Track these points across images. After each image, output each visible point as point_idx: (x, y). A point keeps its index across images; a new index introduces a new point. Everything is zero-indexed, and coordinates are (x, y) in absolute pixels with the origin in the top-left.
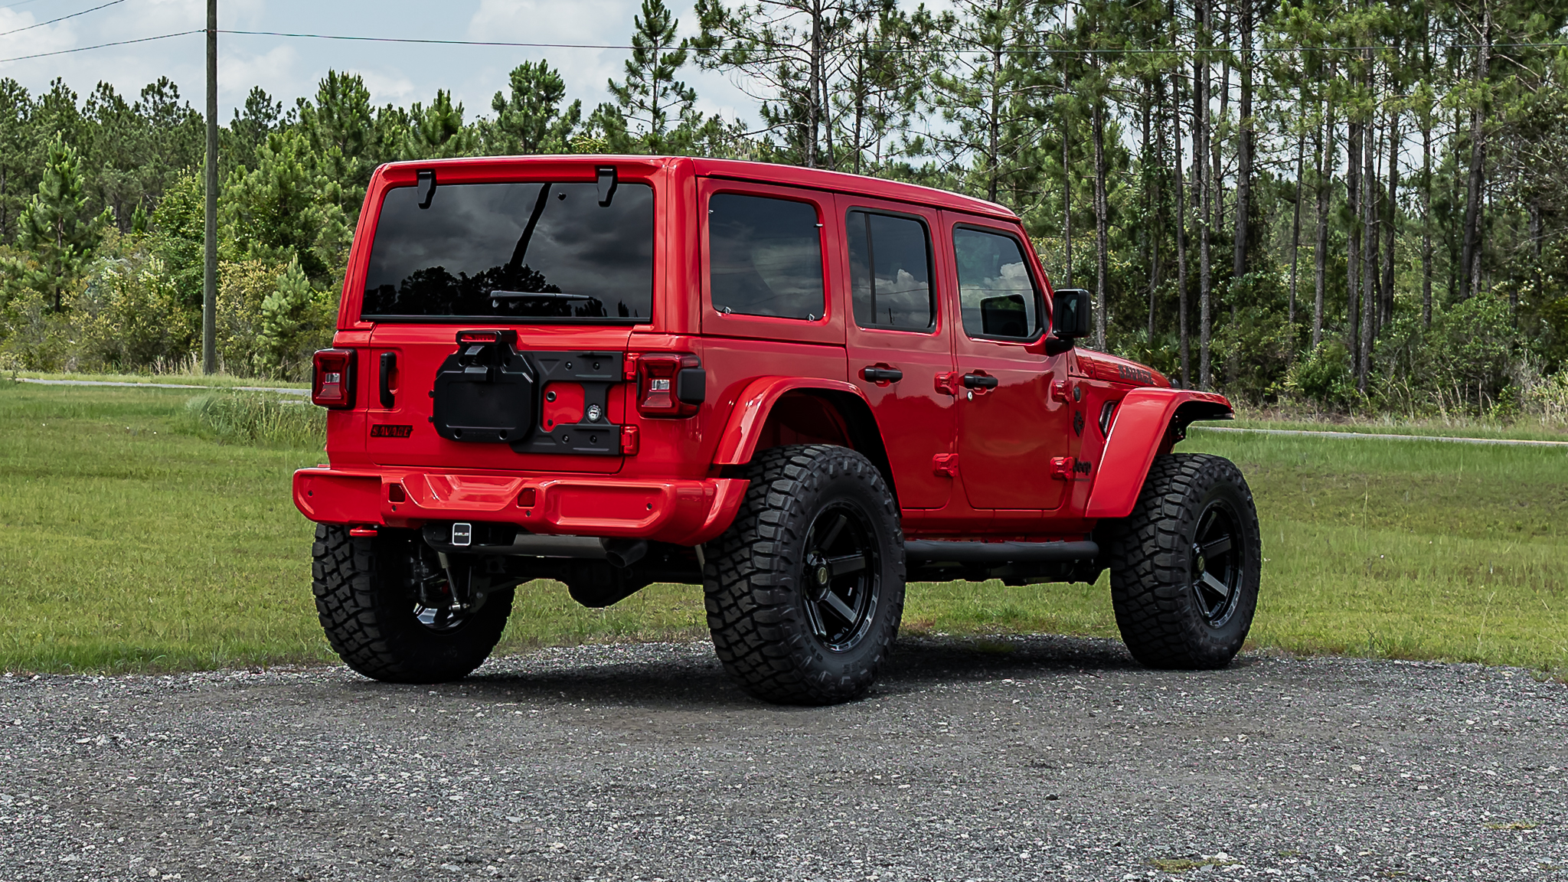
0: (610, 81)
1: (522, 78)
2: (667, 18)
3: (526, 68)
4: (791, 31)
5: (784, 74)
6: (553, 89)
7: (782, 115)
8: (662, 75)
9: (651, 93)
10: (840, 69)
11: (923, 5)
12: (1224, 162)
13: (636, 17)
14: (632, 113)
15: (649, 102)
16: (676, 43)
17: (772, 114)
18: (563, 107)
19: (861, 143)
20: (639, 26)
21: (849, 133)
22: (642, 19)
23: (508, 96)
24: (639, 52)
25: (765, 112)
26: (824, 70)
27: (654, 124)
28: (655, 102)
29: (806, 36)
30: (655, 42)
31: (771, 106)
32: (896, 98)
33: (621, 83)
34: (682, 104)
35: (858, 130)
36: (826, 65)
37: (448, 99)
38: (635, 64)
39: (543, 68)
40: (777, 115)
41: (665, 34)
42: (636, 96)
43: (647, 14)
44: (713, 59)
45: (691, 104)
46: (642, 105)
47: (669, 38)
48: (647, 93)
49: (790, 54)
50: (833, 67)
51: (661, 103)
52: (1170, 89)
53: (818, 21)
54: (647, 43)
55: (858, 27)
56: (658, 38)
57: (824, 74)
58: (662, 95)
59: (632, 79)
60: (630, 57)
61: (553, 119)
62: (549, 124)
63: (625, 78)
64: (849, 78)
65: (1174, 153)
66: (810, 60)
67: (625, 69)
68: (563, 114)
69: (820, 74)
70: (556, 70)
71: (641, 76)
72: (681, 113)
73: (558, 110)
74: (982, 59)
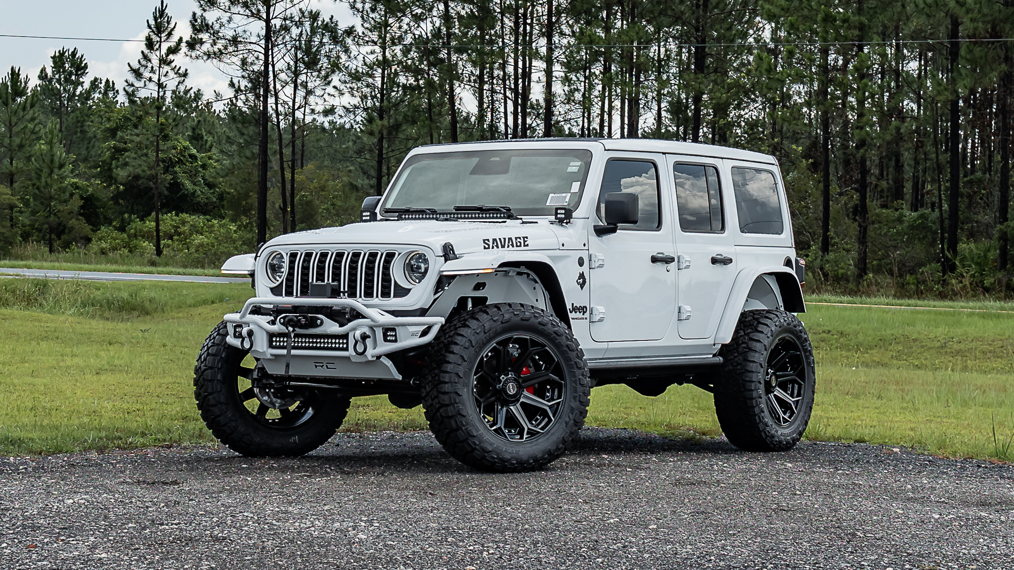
0: (129, 64)
1: (59, 60)
2: (168, 23)
3: (62, 54)
4: (248, 33)
5: (244, 62)
6: (80, 68)
7: (242, 88)
8: (164, 61)
9: (157, 73)
10: (282, 59)
11: (332, 16)
12: (529, 121)
13: (148, 21)
14: (145, 85)
15: (155, 78)
17: (237, 85)
18: (87, 81)
19: (296, 107)
20: (149, 26)
21: (286, 99)
22: (152, 22)
23: (49, 72)
24: (150, 44)
25: (232, 84)
26: (273, 58)
27: (159, 92)
28: (159, 80)
29: (259, 36)
30: (160, 38)
31: (235, 81)
32: (318, 76)
33: (136, 65)
34: (178, 80)
35: (295, 97)
36: (274, 55)
37: (19, 75)
38: (146, 51)
39: (74, 54)
40: (239, 86)
41: (167, 33)
42: (147, 74)
43: (156, 19)
44: (198, 53)
45: (184, 80)
46: (150, 80)
47: (170, 34)
48: (154, 73)
49: (249, 47)
50: (280, 56)
51: (163, 79)
53: (268, 28)
54: (155, 38)
55: (295, 31)
56: (163, 35)
57: (273, 61)
58: (165, 76)
59: (144, 63)
60: (143, 47)
61: (80, 89)
62: (78, 93)
63: (139, 62)
64: (289, 64)
65: (502, 115)
66: (263, 51)
67: (140, 56)
68: (87, 85)
69: (270, 59)
70: (82, 56)
71: (150, 61)
72: (177, 86)
73: (83, 82)
74: (372, 53)
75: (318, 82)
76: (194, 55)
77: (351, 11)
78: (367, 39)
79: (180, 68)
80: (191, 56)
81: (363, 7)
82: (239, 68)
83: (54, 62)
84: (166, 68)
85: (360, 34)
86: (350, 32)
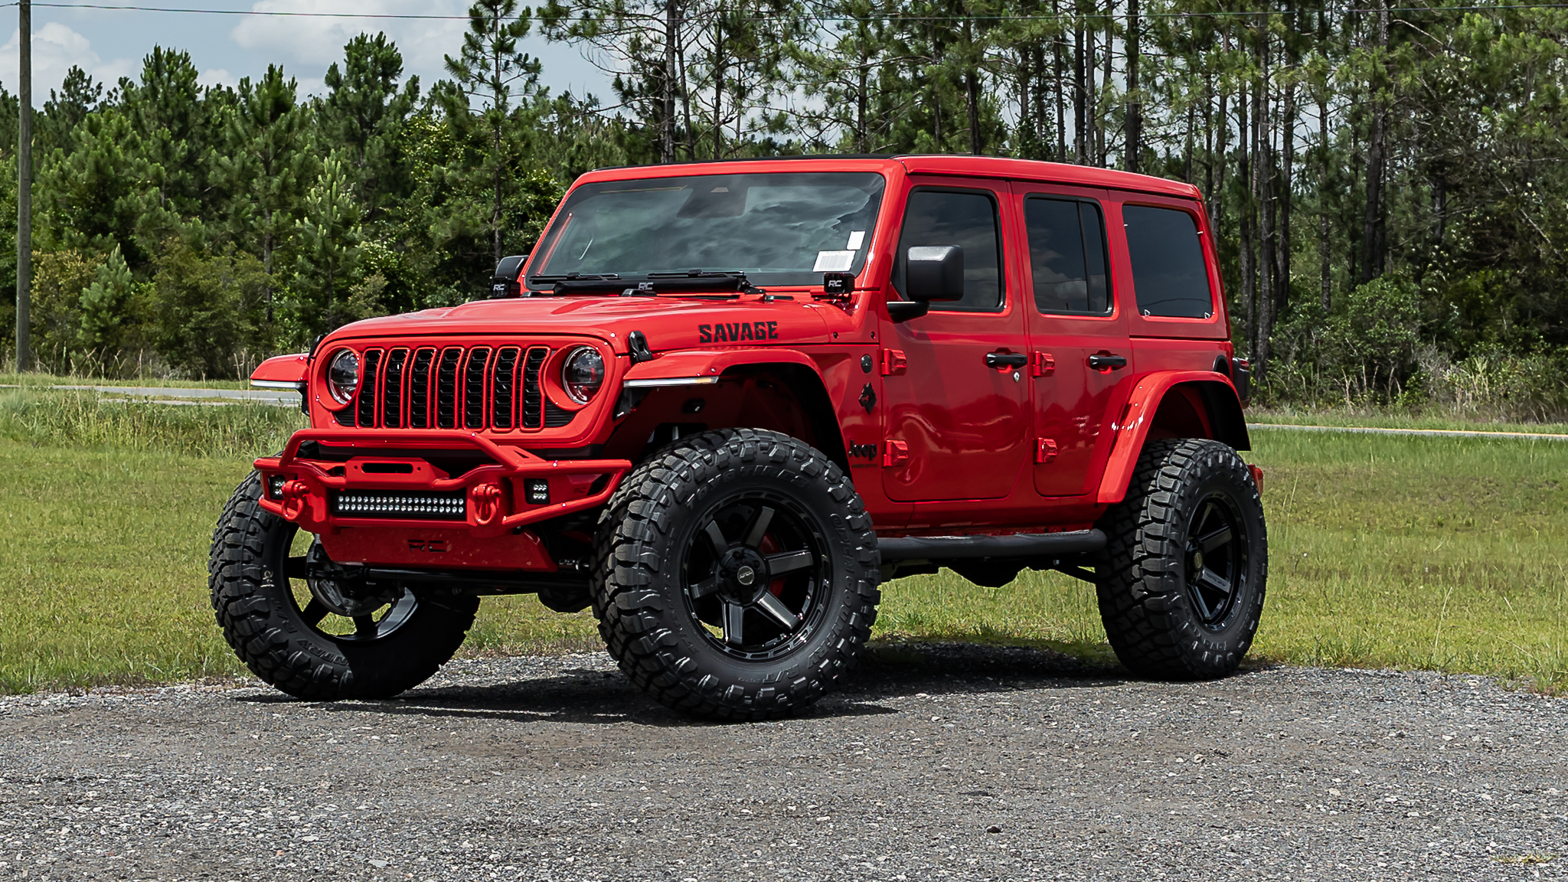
0: (446, 56)
1: (356, 50)
3: (361, 41)
5: (635, 45)
6: (391, 65)
7: (636, 88)
8: (502, 48)
9: (493, 67)
10: (697, 42)
12: (1107, 135)
14: (474, 89)
15: (490, 76)
16: (517, 12)
17: (626, 88)
18: (401, 82)
19: (721, 120)
21: (708, 108)
23: (343, 71)
24: (478, 23)
25: (618, 84)
26: (680, 42)
27: (497, 100)
28: (497, 79)
30: (495, 11)
31: (624, 79)
32: (757, 69)
33: (457, 56)
34: (525, 77)
35: (719, 104)
36: (682, 36)
38: (474, 34)
39: (380, 42)
40: (630, 87)
41: (504, 3)
42: (475, 71)
44: (561, 30)
45: (535, 77)
46: (482, 80)
47: (510, 6)
48: (488, 68)
49: (642, 23)
50: (690, 37)
51: (502, 77)
52: (1049, 58)
54: (486, 13)
56: (499, 7)
57: (680, 45)
58: (505, 71)
59: (471, 52)
60: (467, 26)
61: (391, 96)
62: (386, 102)
63: (463, 50)
64: (709, 51)
65: (1056, 127)
66: (664, 30)
67: (463, 41)
68: (401, 90)
69: (676, 45)
70: (393, 44)
71: (480, 49)
72: (526, 87)
73: (396, 86)
74: (847, 26)
75: (757, 78)
76: (553, 33)
78: (834, 5)
79: (527, 57)
80: (548, 35)
82: (623, 56)
83: (349, 55)
84: (505, 57)
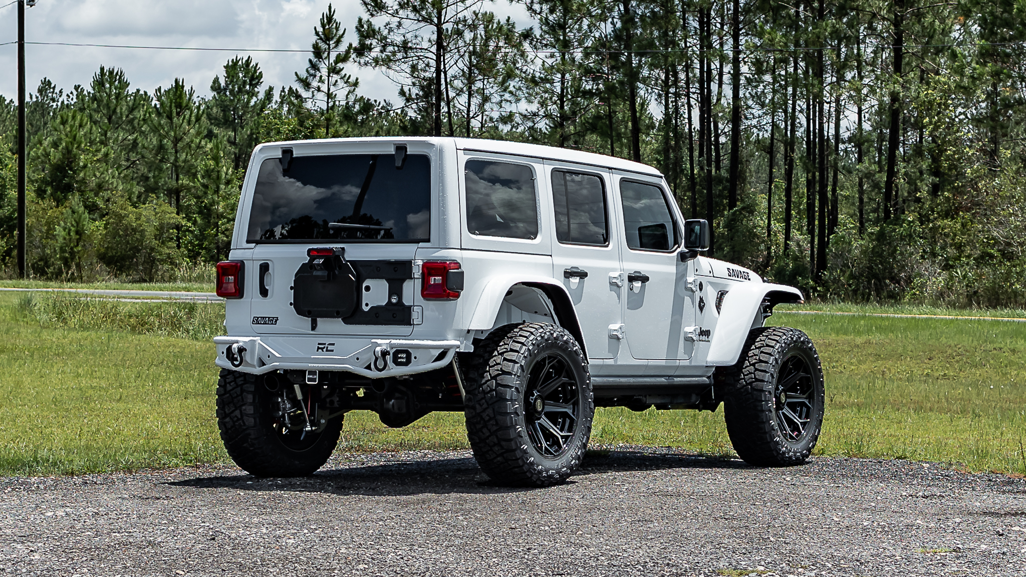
0: (296, 73)
1: (232, 68)
2: (337, 29)
3: (235, 63)
4: (419, 39)
5: (415, 68)
6: (255, 78)
7: (414, 96)
8: (333, 70)
9: (326, 82)
10: (455, 65)
11: (509, 18)
12: (720, 126)
13: (315, 28)
14: (313, 96)
15: (324, 88)
16: (344, 46)
17: (407, 95)
18: (261, 90)
19: (471, 116)
20: (317, 33)
21: (462, 108)
22: (320, 29)
23: (222, 83)
24: (318, 52)
25: (402, 93)
26: (444, 65)
27: (328, 103)
28: (329, 90)
29: (430, 41)
30: (329, 45)
31: (406, 89)
32: (495, 83)
33: (303, 75)
34: (347, 89)
35: (470, 105)
36: (446, 61)
37: (183, 87)
38: (314, 60)
39: (248, 62)
40: (410, 95)
41: (335, 40)
42: (315, 84)
43: (323, 26)
44: (367, 59)
45: (354, 89)
46: (319, 90)
47: (338, 42)
48: (323, 82)
49: (419, 53)
50: (451, 63)
51: (332, 89)
52: (682, 76)
53: (440, 31)
54: (323, 46)
55: (468, 35)
56: (331, 42)
57: (445, 68)
58: (334, 85)
59: (312, 72)
60: (311, 56)
61: (254, 99)
62: (252, 103)
63: (307, 71)
64: (463, 70)
65: (687, 121)
66: (435, 57)
67: (308, 65)
68: (261, 96)
69: (442, 67)
70: (257, 65)
71: (318, 70)
72: (347, 95)
73: (258, 92)
74: (552, 56)
76: (362, 61)
77: (528, 13)
78: (544, 42)
79: (350, 76)
80: (359, 63)
81: (541, 8)
82: (408, 76)
83: (227, 72)
84: (335, 77)
85: (538, 37)
86: (527, 35)
